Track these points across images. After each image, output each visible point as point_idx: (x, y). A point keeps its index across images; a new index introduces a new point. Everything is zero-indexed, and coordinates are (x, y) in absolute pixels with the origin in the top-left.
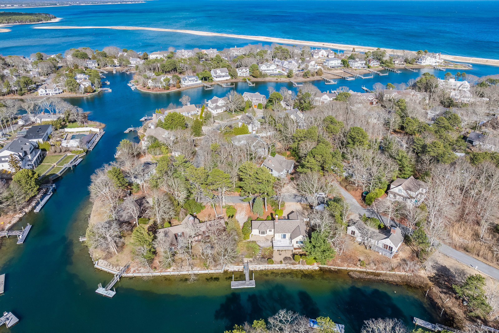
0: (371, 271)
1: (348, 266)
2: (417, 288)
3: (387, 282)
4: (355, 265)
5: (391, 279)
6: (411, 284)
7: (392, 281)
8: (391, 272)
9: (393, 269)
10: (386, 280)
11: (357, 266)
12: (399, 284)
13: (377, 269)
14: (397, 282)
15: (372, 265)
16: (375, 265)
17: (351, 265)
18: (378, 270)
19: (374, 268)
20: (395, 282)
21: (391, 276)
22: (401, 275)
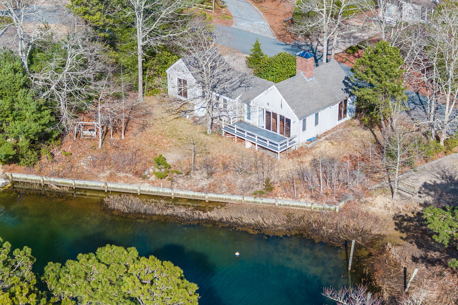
0: (190, 194)
1: (112, 178)
4: (140, 175)
5: (247, 219)
7: (249, 225)
8: (259, 200)
9: (269, 190)
10: (228, 221)
11: (145, 178)
15: (200, 175)
16: (210, 175)
17: (122, 175)
18: (214, 192)
21: (255, 210)
22: (298, 208)
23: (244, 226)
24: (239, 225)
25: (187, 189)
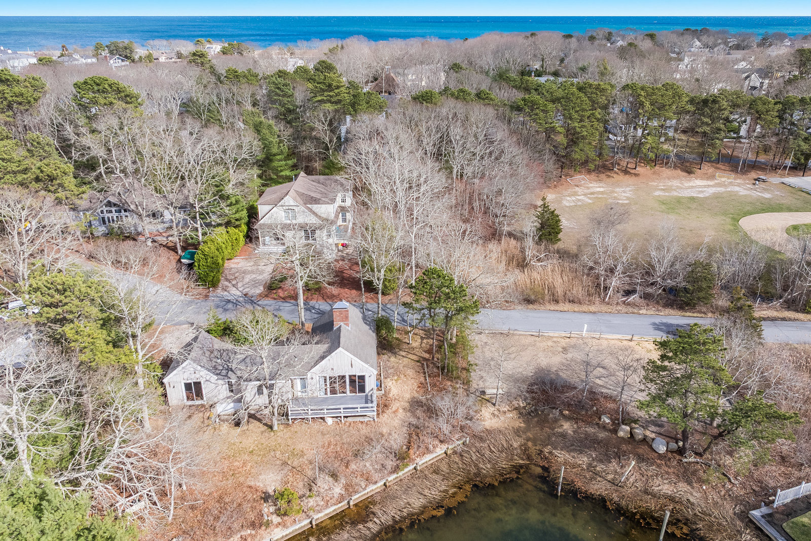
0: (331, 510)
2: (512, 480)
3: (412, 524)
4: (259, 524)
5: (417, 502)
6: (486, 477)
7: (425, 507)
8: (401, 473)
9: (402, 457)
10: (404, 519)
11: (268, 524)
12: (452, 503)
13: (350, 489)
14: (442, 500)
15: (324, 482)
16: (334, 476)
18: (356, 492)
19: (338, 490)
20: (439, 506)
21: (406, 486)
22: (435, 460)
23: (422, 513)
24: (418, 515)
25: (327, 506)
